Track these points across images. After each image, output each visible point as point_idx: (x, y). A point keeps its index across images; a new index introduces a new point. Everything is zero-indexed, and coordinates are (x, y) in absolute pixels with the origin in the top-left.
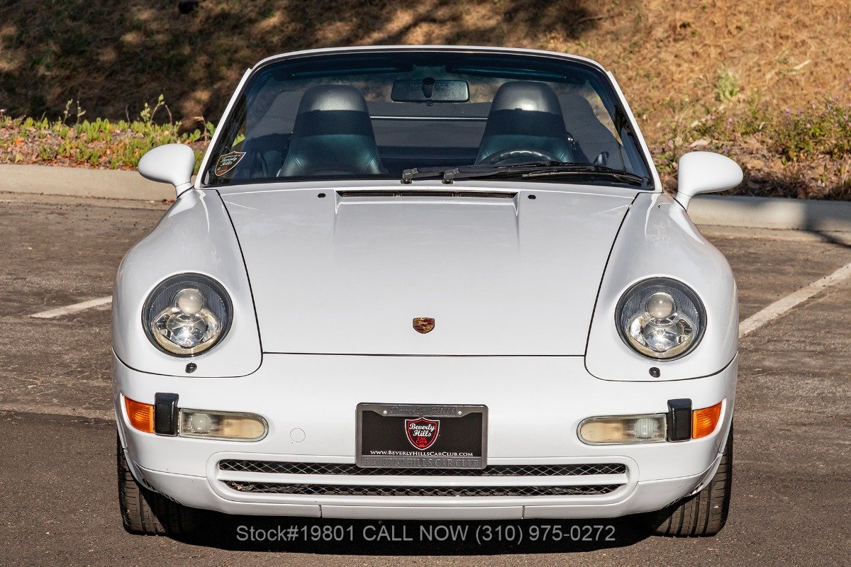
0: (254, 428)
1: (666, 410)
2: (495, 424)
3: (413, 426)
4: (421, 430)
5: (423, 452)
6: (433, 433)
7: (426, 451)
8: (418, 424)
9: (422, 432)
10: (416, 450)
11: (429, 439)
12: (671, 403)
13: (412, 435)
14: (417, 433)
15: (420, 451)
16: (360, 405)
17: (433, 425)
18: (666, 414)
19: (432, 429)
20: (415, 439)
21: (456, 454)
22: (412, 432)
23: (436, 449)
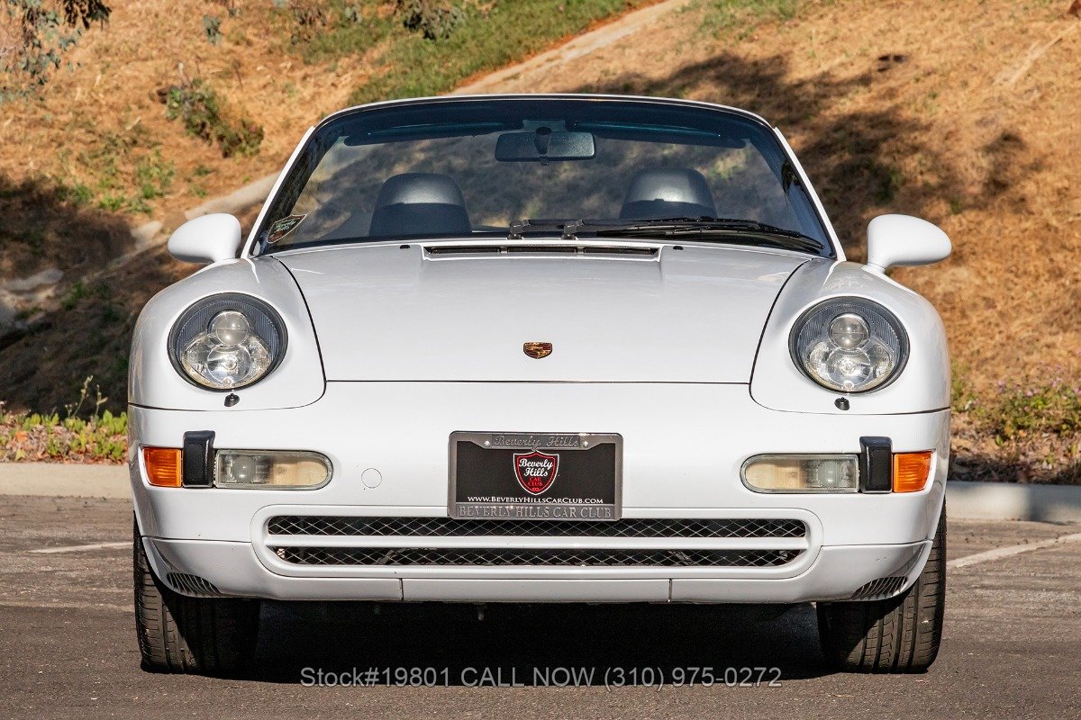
0: (314, 472)
1: (858, 449)
2: (632, 462)
3: (524, 463)
4: (535, 467)
5: (537, 497)
6: (551, 472)
7: (542, 497)
8: (530, 459)
9: (536, 470)
10: (528, 495)
11: (545, 480)
12: (864, 441)
13: (522, 475)
14: (529, 472)
15: (534, 497)
16: (454, 434)
17: (550, 460)
18: (858, 455)
19: (549, 467)
20: (527, 480)
21: (580, 500)
22: (523, 470)
23: (553, 494)
